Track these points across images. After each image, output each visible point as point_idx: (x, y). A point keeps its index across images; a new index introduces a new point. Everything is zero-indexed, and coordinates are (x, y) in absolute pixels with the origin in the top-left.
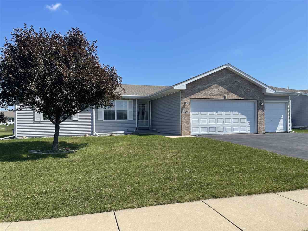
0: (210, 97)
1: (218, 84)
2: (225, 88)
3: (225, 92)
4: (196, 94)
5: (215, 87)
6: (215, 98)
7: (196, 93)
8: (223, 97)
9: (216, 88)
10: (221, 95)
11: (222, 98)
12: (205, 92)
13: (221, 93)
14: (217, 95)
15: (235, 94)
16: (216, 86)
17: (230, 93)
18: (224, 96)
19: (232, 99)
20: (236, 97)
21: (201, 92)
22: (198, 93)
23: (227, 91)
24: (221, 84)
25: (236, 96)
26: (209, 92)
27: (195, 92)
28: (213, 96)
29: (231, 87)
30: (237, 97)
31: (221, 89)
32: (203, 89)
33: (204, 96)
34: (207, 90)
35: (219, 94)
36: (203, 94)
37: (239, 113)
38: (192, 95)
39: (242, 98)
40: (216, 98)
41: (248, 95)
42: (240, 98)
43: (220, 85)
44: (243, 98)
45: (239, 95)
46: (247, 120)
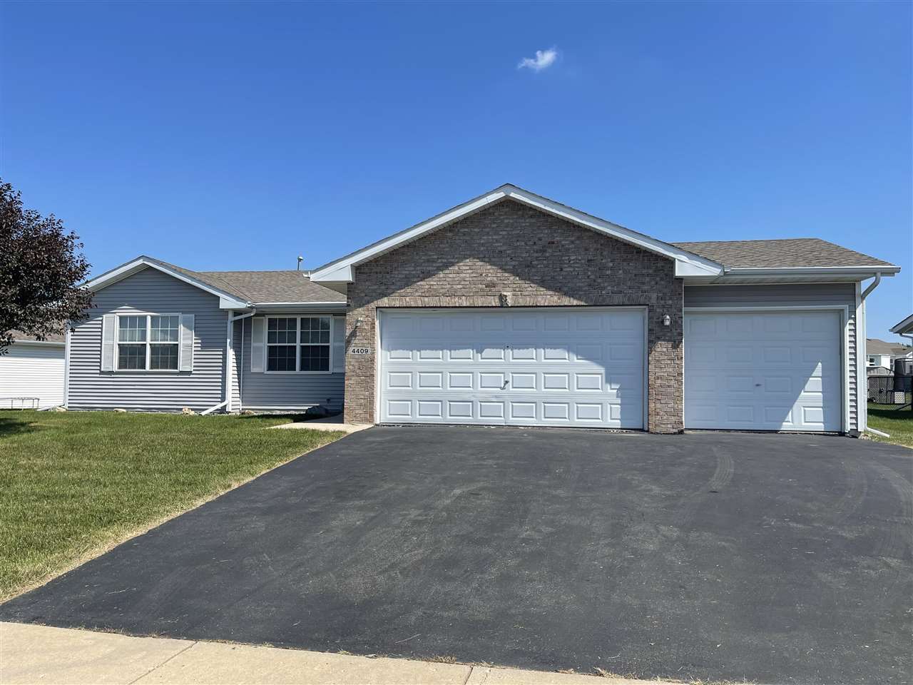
0: (445, 301)
1: (478, 258)
2: (505, 270)
3: (506, 282)
4: (397, 294)
5: (464, 268)
6: (464, 305)
7: (398, 290)
8: (497, 300)
9: (470, 271)
10: (489, 293)
11: (495, 302)
12: (427, 287)
13: (491, 285)
14: (472, 294)
15: (548, 288)
16: (470, 264)
17: (526, 285)
18: (502, 297)
19: (532, 306)
20: (548, 298)
21: (415, 286)
22: (402, 291)
23: (512, 278)
24: (490, 256)
25: (551, 293)
26: (444, 287)
27: (393, 287)
28: (457, 299)
29: (529, 266)
30: (556, 298)
31: (490, 272)
32: (421, 276)
33: (426, 299)
34: (436, 279)
35: (482, 290)
36: (420, 294)
37: (571, 354)
38: (382, 297)
39: (575, 302)
40: (468, 305)
41: (604, 288)
42: (566, 301)
43: (487, 260)
44: (579, 299)
45: (566, 289)
46: (607, 382)
